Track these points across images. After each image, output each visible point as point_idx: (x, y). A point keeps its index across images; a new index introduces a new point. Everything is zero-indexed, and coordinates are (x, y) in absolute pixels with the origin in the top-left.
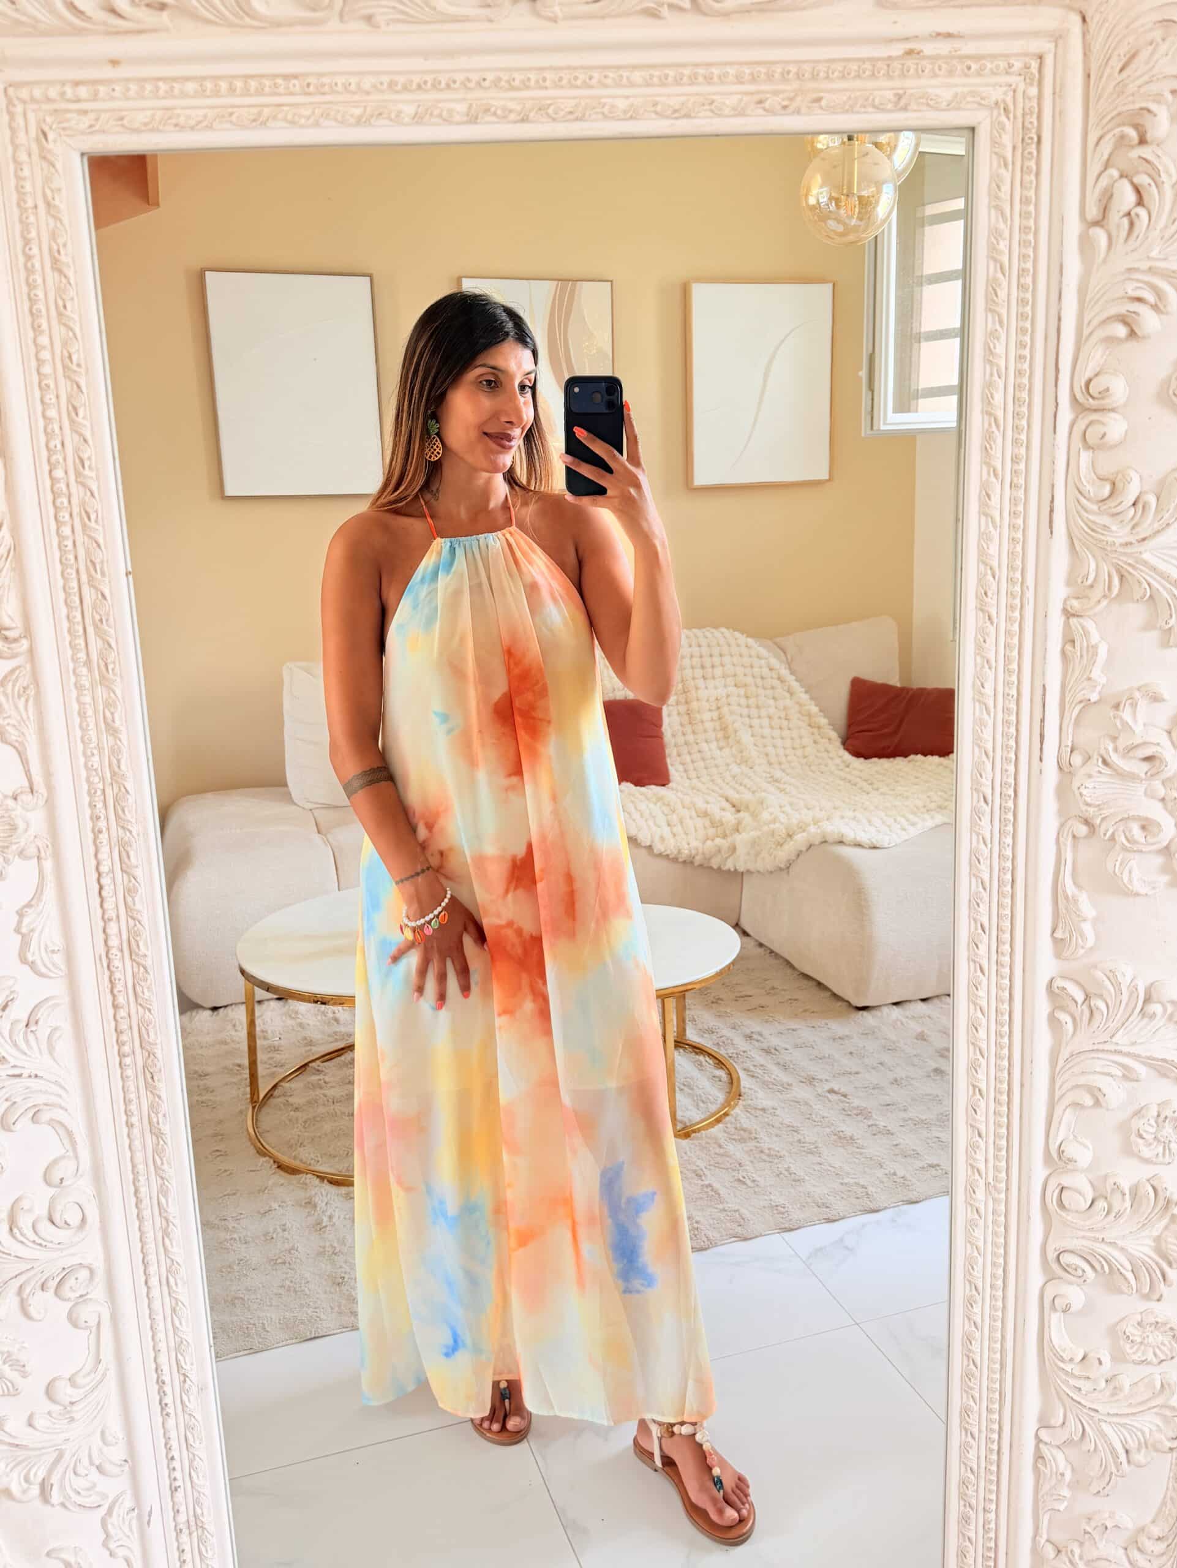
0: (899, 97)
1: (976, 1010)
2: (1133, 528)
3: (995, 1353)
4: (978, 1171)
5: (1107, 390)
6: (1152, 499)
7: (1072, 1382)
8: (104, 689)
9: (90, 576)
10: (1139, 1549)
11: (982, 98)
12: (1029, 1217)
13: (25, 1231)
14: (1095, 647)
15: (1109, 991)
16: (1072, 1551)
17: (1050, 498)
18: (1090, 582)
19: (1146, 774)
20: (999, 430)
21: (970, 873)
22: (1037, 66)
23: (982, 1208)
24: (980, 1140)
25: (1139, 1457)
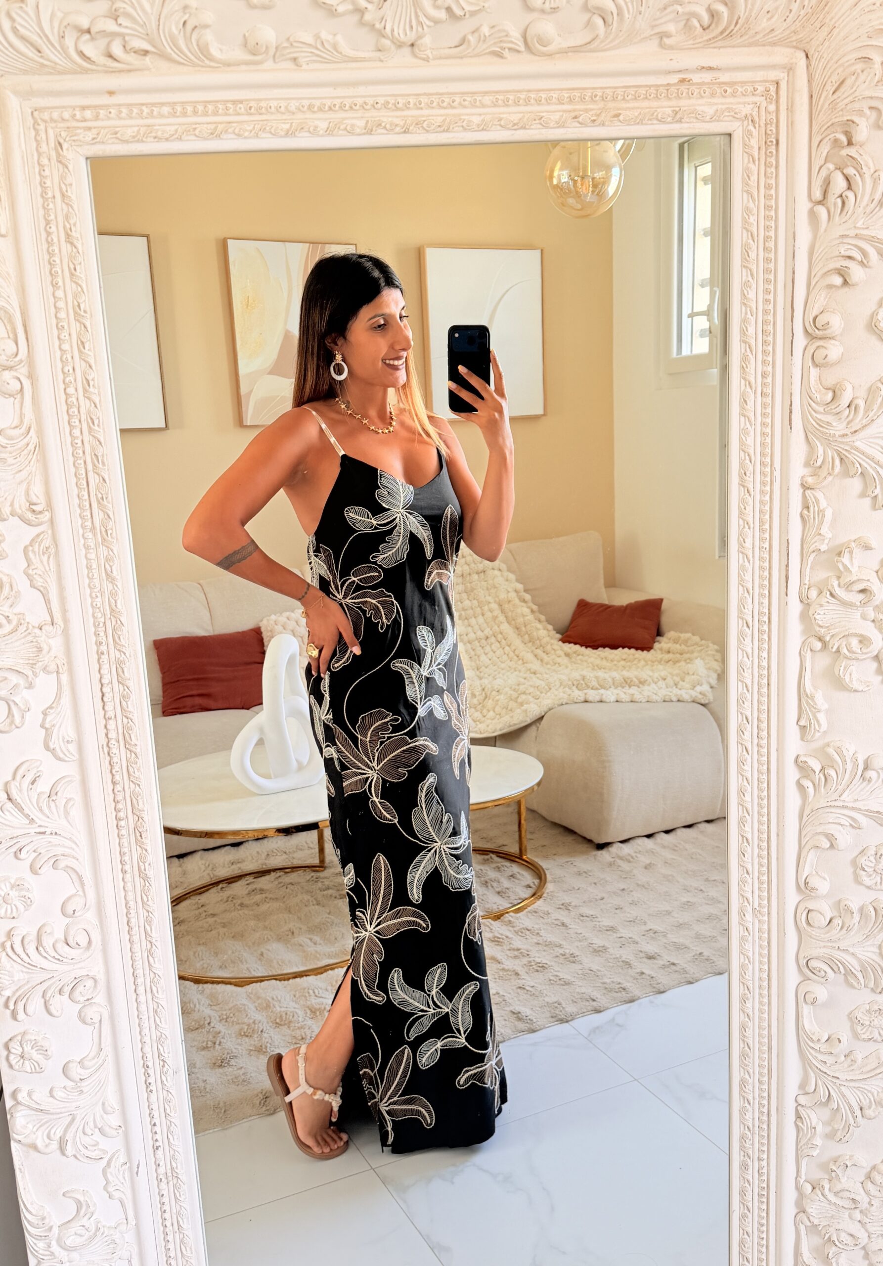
0: (676, 113)
1: (742, 780)
2: (849, 423)
3: (763, 1038)
4: (746, 899)
5: (829, 323)
6: (861, 403)
7: (820, 1057)
8: (104, 548)
9: (94, 465)
10: (872, 1182)
11: (734, 113)
12: (785, 933)
13: (48, 950)
14: (824, 511)
15: (837, 762)
16: (823, 1186)
17: (789, 403)
18: (819, 464)
19: (861, 602)
20: (751, 354)
21: (737, 680)
22: (775, 89)
23: (750, 928)
24: (747, 876)
25: (869, 1112)
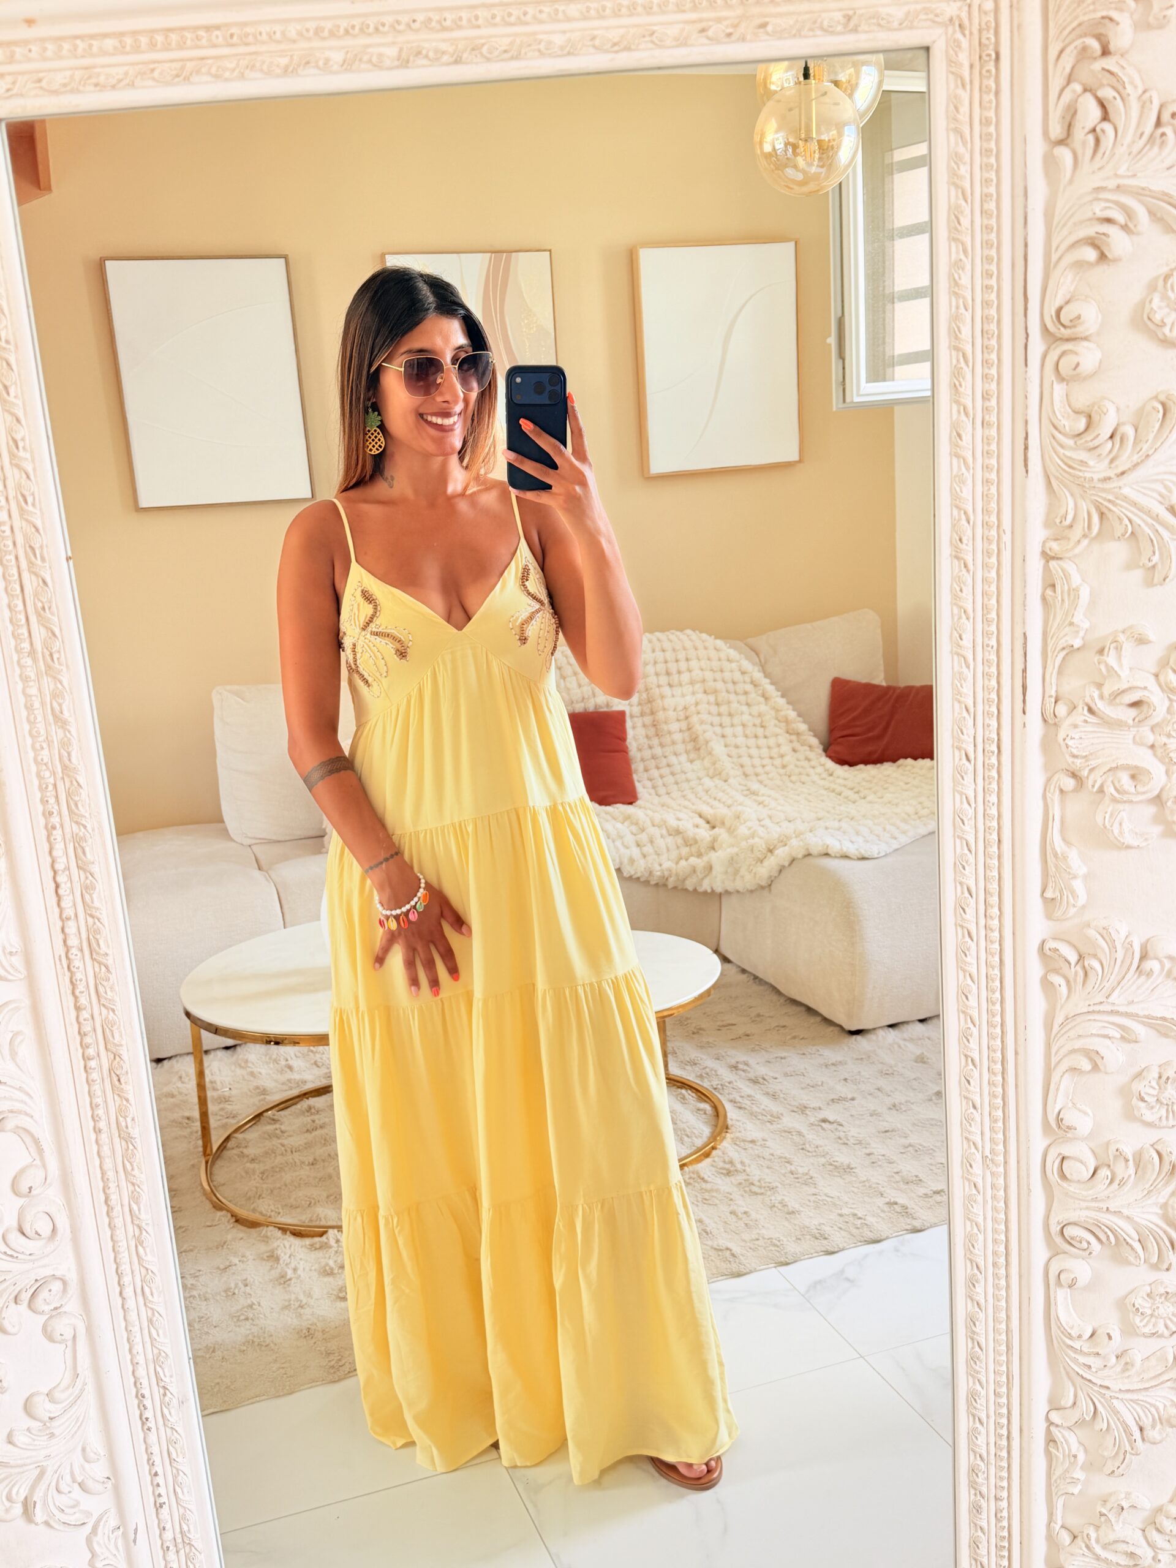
0: (849, 18)
1: (965, 976)
2: (1112, 461)
3: (1000, 1335)
4: (974, 1144)
5: (1079, 317)
6: (1129, 431)
7: (1082, 1359)
10: (1158, 1530)
11: (937, 15)
12: (1029, 1190)
14: (1077, 590)
15: (1103, 950)
16: (1088, 1535)
17: (1024, 435)
18: (1068, 521)
19: (1134, 720)
20: (968, 366)
21: (954, 836)
23: (981, 1184)
24: (974, 1112)
25: (1153, 1434)
